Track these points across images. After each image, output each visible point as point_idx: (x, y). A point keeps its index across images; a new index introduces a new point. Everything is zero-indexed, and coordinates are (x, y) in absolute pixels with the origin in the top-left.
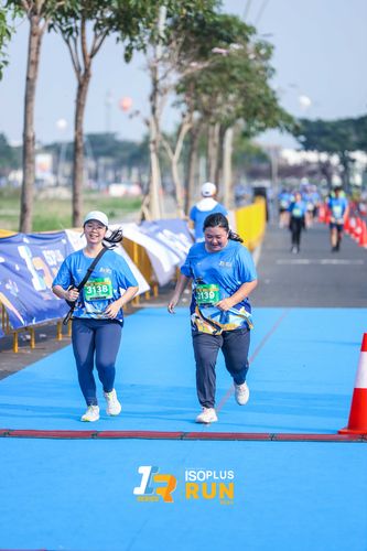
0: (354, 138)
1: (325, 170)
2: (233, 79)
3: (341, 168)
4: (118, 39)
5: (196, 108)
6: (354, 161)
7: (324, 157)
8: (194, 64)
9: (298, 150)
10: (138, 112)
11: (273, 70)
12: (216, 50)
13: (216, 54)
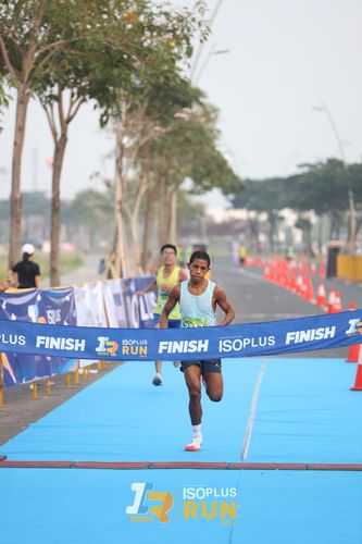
0: (284, 197)
1: (253, 227)
2: (188, 141)
3: (268, 226)
4: (95, 107)
5: (151, 169)
6: (282, 219)
7: (253, 214)
8: (157, 128)
9: (228, 209)
10: (97, 174)
11: (219, 132)
12: (177, 115)
13: (178, 118)
